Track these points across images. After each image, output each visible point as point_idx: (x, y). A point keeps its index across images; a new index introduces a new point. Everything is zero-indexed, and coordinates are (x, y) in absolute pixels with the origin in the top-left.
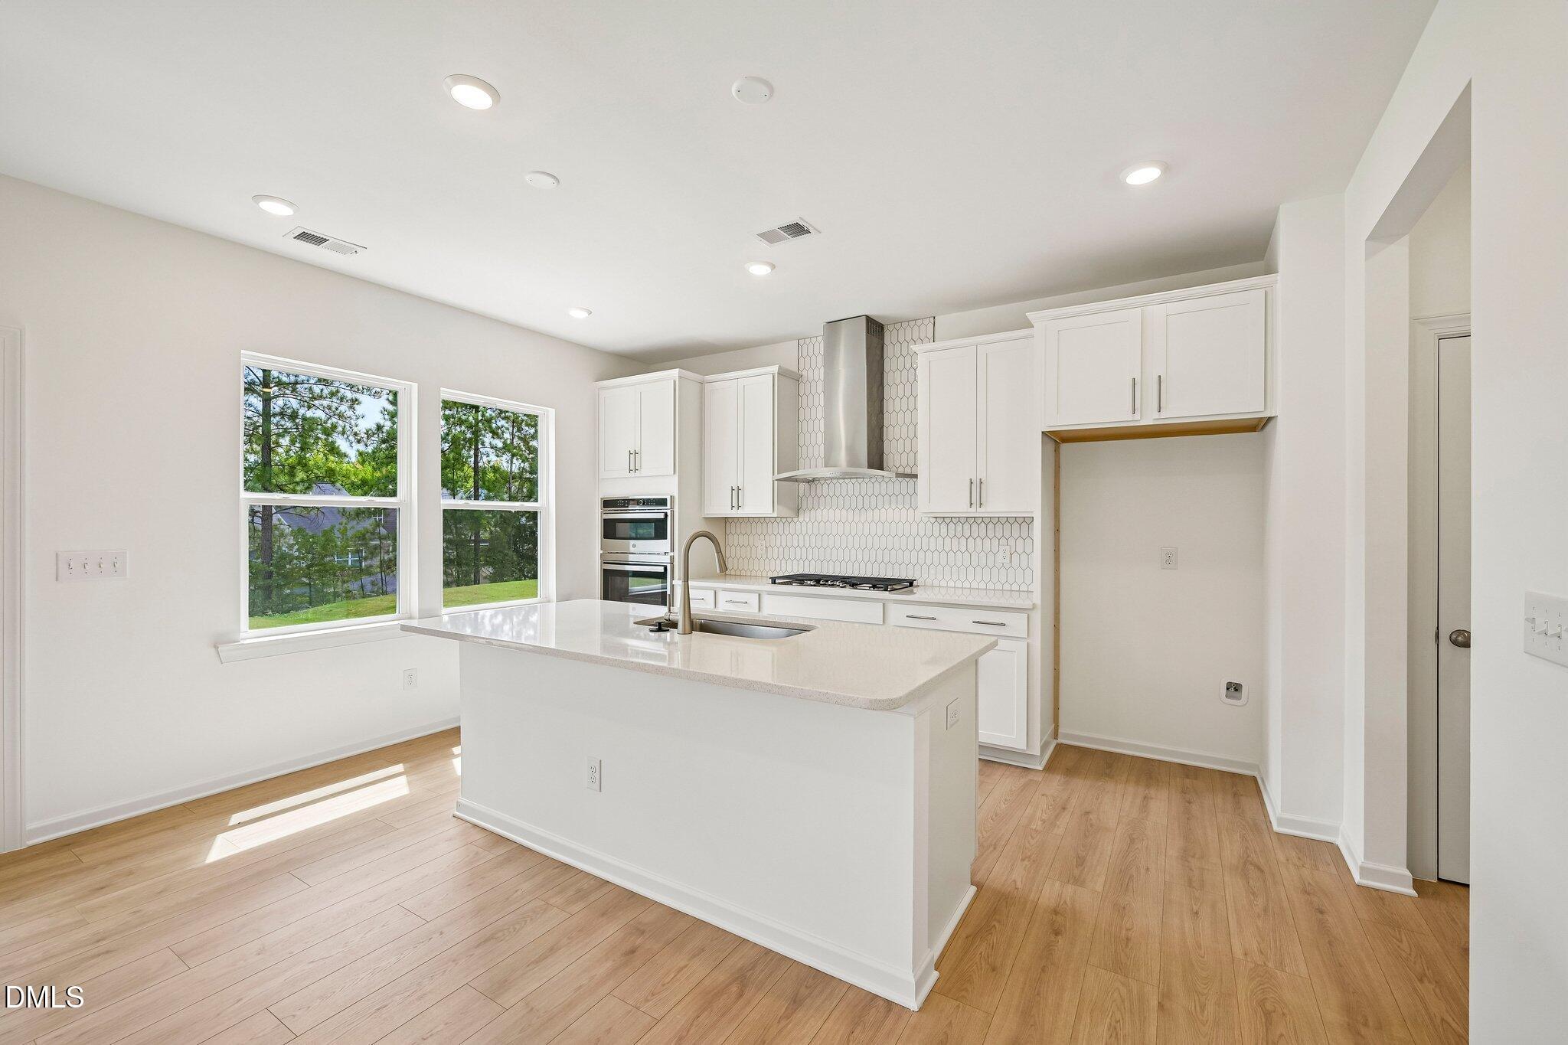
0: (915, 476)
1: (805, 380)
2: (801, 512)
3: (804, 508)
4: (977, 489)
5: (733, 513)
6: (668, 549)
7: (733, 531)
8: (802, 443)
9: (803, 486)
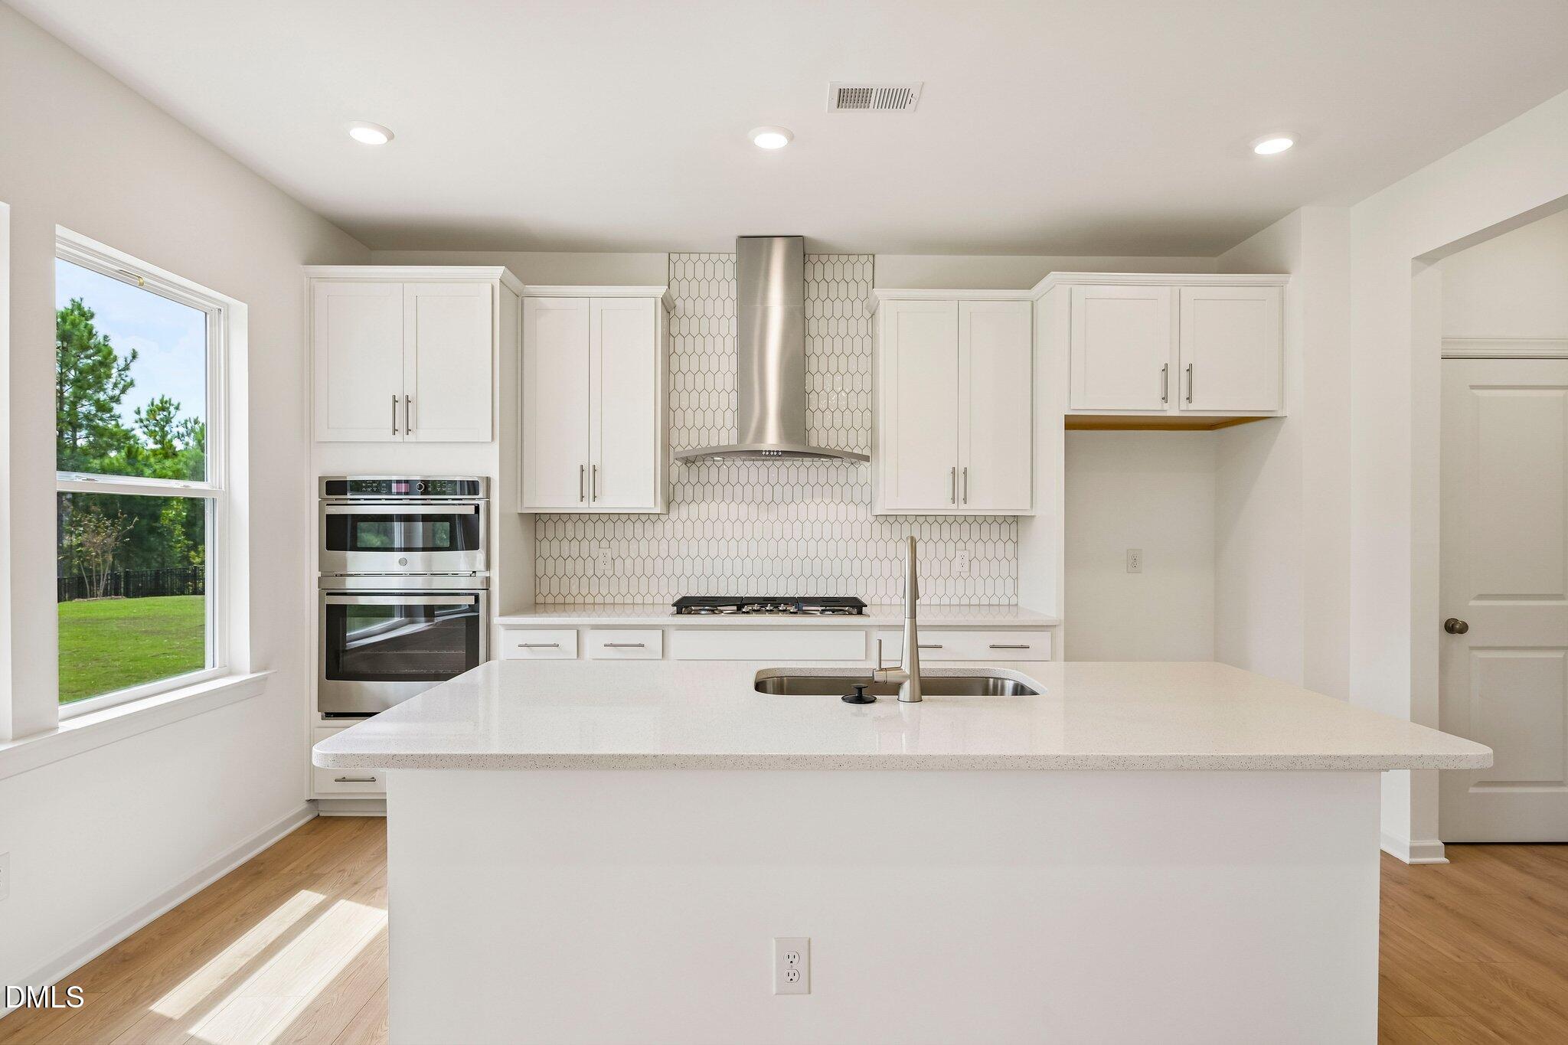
1: (680, 313)
2: (673, 505)
3: (678, 499)
4: (960, 479)
5: (583, 507)
6: (480, 565)
7: (550, 535)
8: (674, 405)
9: (677, 468)
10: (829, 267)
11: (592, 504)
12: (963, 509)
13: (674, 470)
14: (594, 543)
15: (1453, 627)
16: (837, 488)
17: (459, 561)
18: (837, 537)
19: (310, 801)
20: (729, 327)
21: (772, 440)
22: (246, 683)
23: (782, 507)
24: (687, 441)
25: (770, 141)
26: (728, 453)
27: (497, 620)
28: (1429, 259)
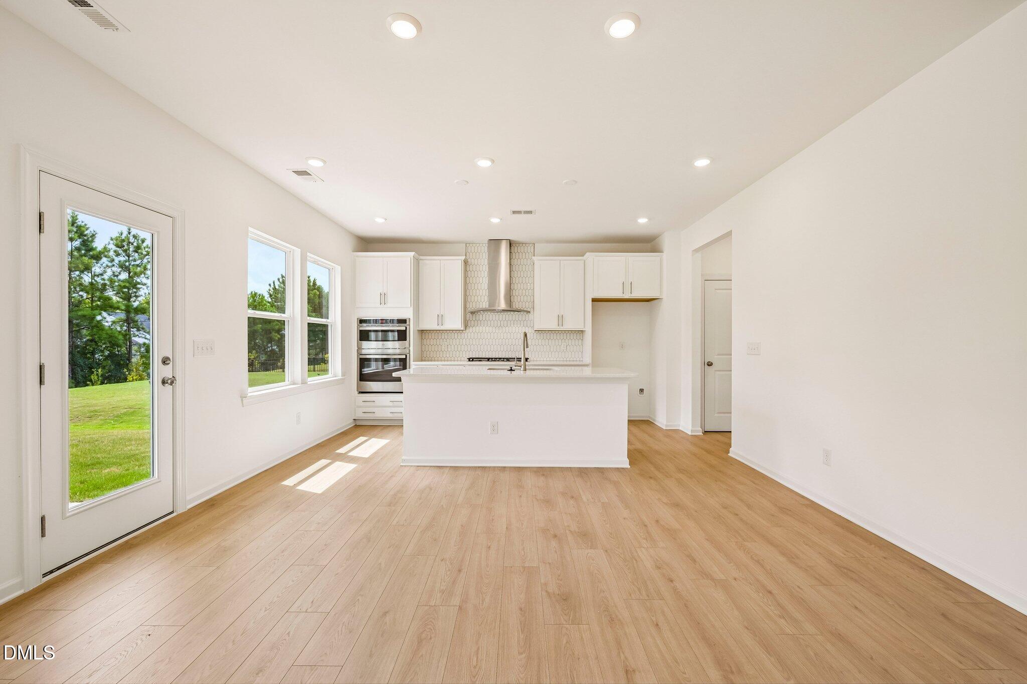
0: (533, 313)
1: (469, 264)
4: (561, 319)
5: (438, 328)
6: (407, 345)
7: (427, 337)
8: (468, 294)
9: (469, 315)
10: (519, 248)
11: (442, 327)
12: (561, 328)
13: (468, 316)
14: (441, 340)
15: (710, 364)
16: (522, 322)
17: (398, 344)
19: (354, 419)
20: (485, 268)
21: (503, 305)
22: (341, 379)
24: (472, 307)
25: (495, 220)
26: (484, 310)
27: (412, 363)
28: (696, 251)
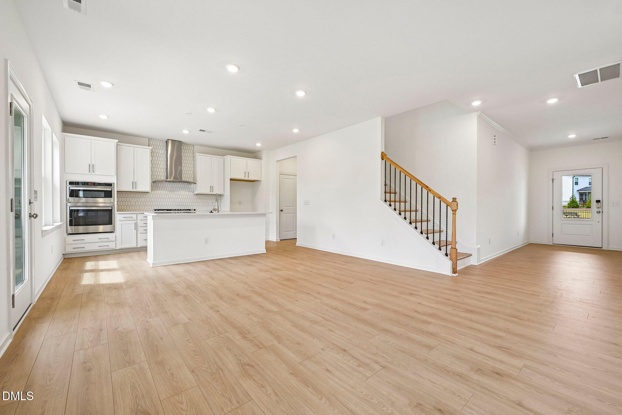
0: (196, 183)
2: (154, 190)
4: (212, 188)
5: (133, 190)
6: (112, 201)
11: (135, 190)
12: (212, 193)
13: (154, 184)
14: (131, 198)
15: (282, 211)
16: (186, 188)
17: (107, 200)
18: (186, 198)
19: (63, 254)
23: (175, 192)
24: (156, 178)
27: (116, 212)
28: (278, 161)
